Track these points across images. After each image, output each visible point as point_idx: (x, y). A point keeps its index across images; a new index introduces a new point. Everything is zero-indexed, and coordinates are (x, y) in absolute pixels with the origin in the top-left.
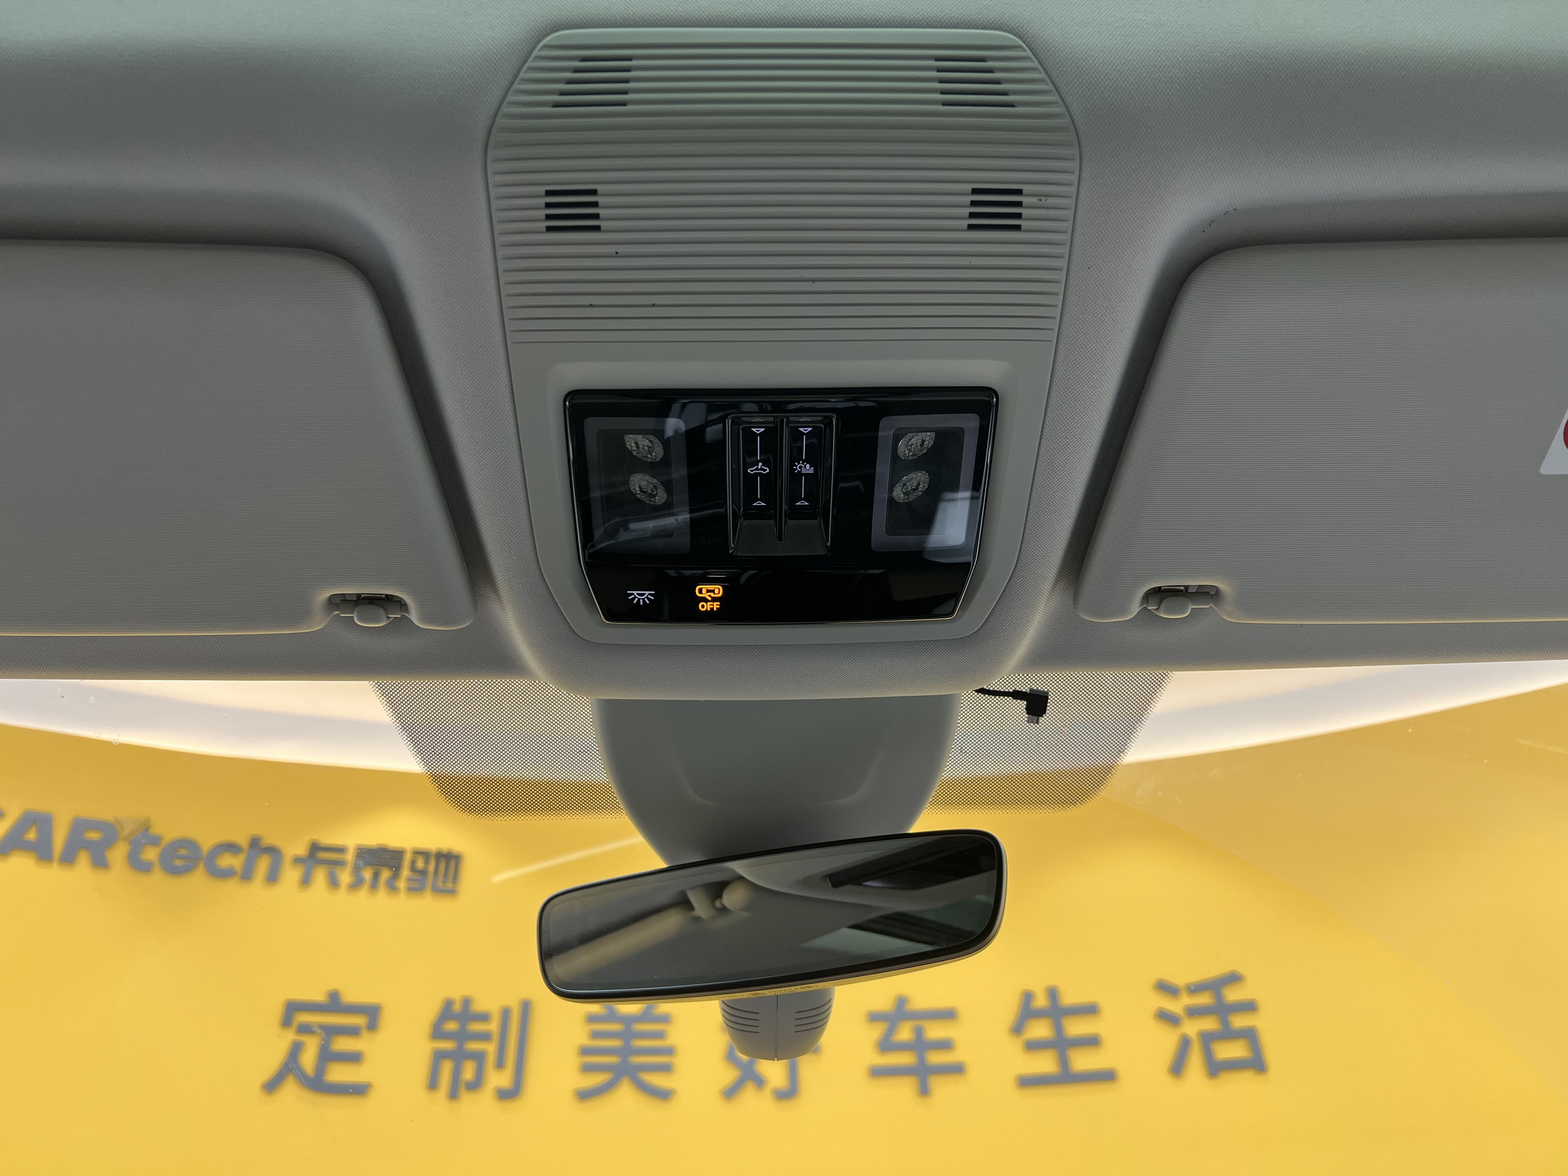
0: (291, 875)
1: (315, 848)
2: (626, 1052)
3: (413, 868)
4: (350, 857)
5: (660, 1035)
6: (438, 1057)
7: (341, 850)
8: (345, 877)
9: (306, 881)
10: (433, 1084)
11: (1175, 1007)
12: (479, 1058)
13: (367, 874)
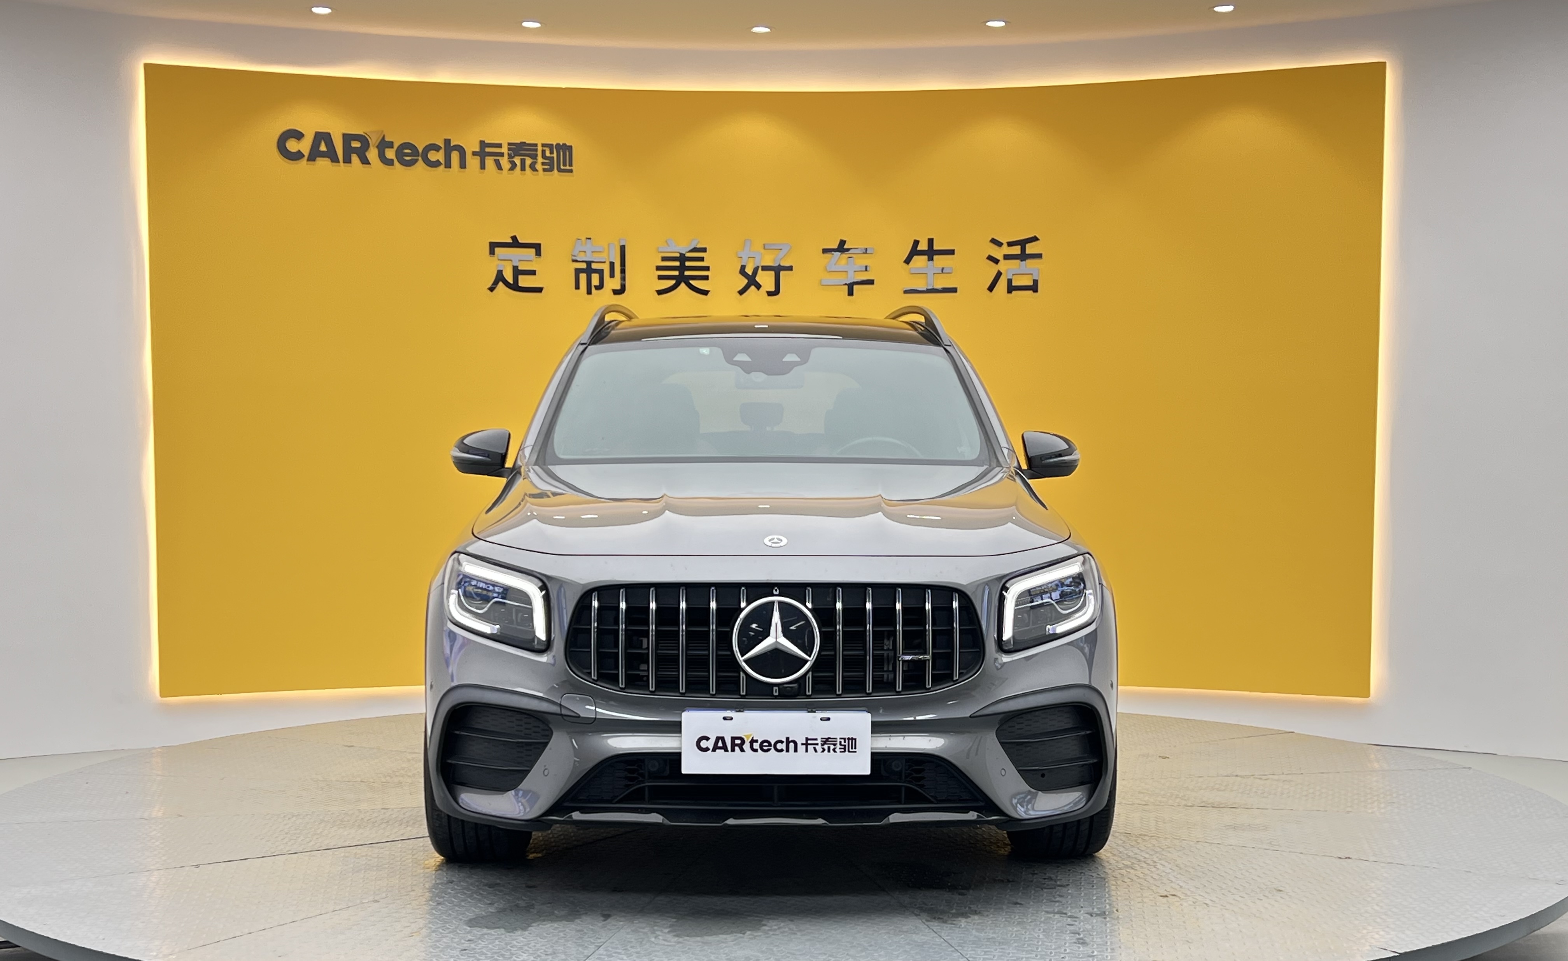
0: (473, 162)
1: (483, 144)
2: (682, 268)
3: (544, 156)
4: (505, 150)
5: (702, 259)
6: (578, 272)
7: (500, 146)
8: (505, 162)
9: (483, 167)
10: (577, 287)
11: (998, 253)
12: (601, 272)
13: (517, 160)
